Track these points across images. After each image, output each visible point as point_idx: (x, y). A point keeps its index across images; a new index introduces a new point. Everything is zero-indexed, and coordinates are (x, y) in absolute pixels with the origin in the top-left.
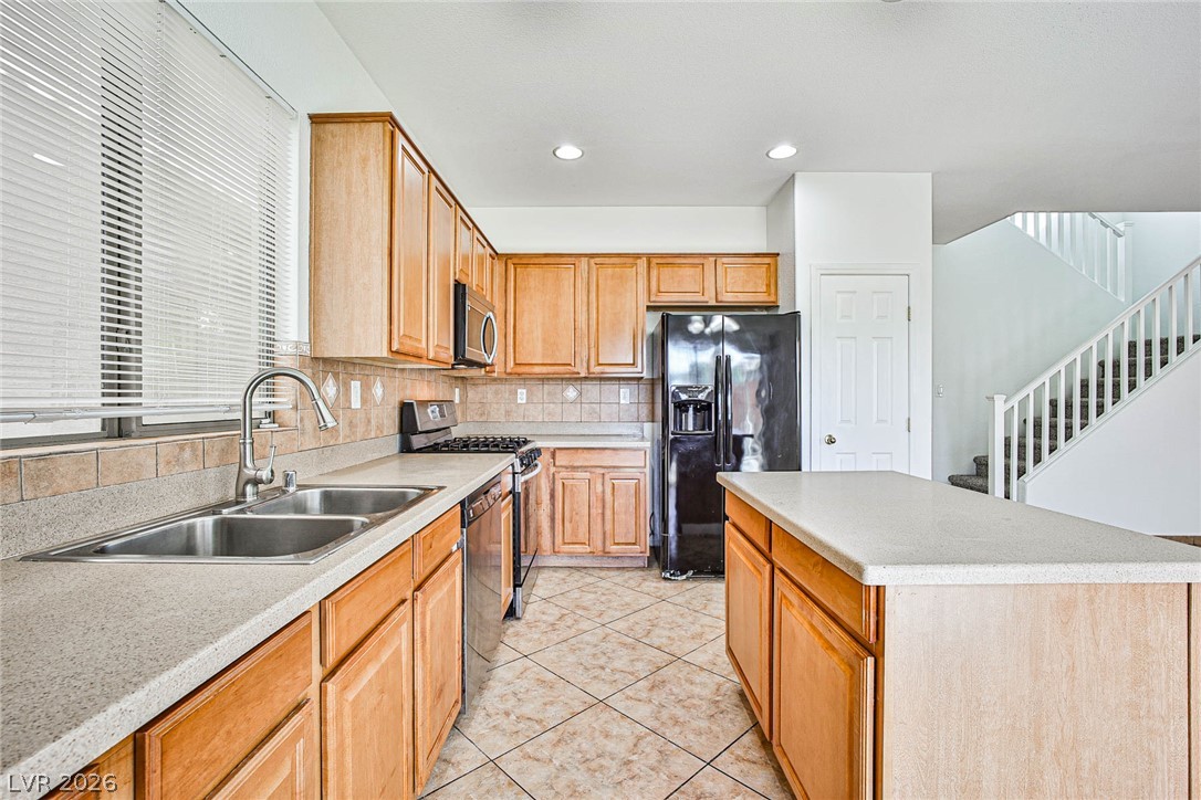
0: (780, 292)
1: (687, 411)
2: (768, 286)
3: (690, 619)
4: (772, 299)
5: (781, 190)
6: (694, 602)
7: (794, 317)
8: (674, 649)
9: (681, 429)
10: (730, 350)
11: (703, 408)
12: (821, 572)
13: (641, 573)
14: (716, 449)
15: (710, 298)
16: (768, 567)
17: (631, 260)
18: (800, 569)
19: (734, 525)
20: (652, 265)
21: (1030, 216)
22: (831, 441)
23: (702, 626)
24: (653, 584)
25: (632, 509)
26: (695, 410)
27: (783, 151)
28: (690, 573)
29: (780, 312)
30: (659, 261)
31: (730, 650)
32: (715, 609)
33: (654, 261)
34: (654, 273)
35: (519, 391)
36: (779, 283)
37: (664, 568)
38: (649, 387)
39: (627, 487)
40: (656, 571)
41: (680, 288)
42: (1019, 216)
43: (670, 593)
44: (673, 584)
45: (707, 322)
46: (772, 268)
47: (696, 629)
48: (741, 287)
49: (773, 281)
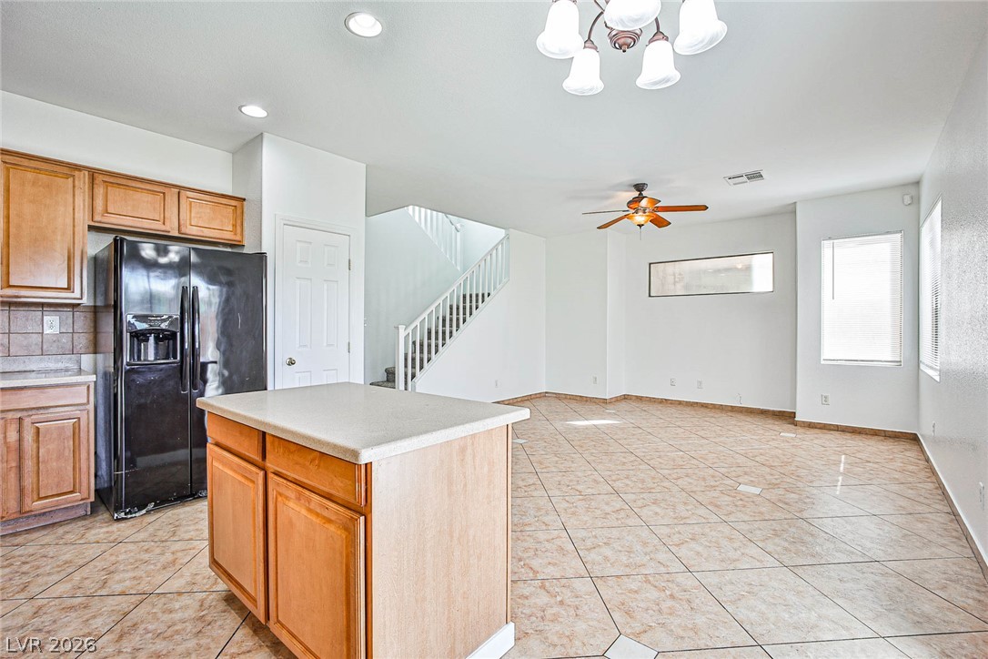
0: (246, 233)
1: (147, 340)
2: (235, 226)
3: (158, 551)
4: (238, 238)
5: (247, 144)
6: (160, 533)
7: (261, 258)
8: (144, 587)
9: (139, 359)
10: (196, 280)
11: (166, 339)
12: (319, 466)
13: (84, 523)
14: (182, 377)
15: (173, 229)
16: (261, 474)
17: (66, 170)
18: (297, 467)
19: (217, 444)
20: (96, 182)
23: (173, 553)
24: (103, 530)
25: (68, 453)
26: (157, 340)
27: (254, 111)
28: (151, 506)
29: (245, 251)
30: (107, 179)
31: (214, 563)
32: (186, 532)
33: (99, 178)
34: (99, 191)
36: (245, 225)
37: (117, 509)
38: (90, 316)
39: (62, 429)
40: (106, 516)
41: (132, 213)
42: (411, 207)
43: (128, 532)
44: (129, 523)
45: (162, 251)
46: (239, 211)
47: (168, 557)
48: (205, 223)
49: (239, 222)
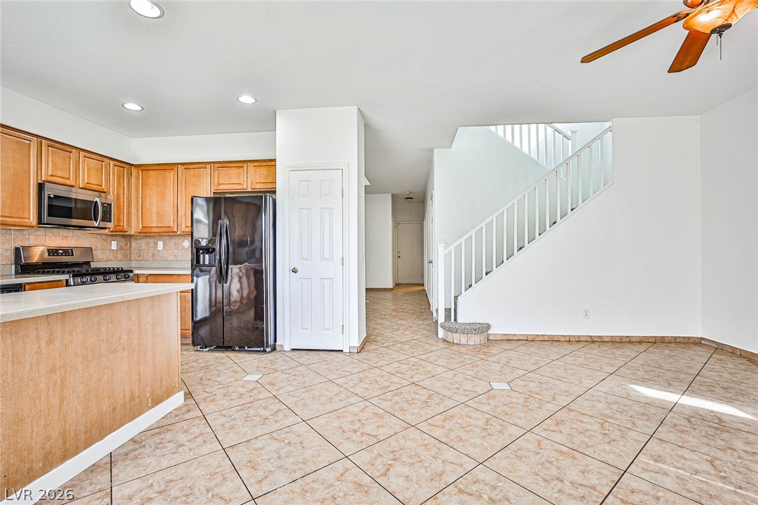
21: (509, 127)
22: (295, 271)
35: (159, 242)
